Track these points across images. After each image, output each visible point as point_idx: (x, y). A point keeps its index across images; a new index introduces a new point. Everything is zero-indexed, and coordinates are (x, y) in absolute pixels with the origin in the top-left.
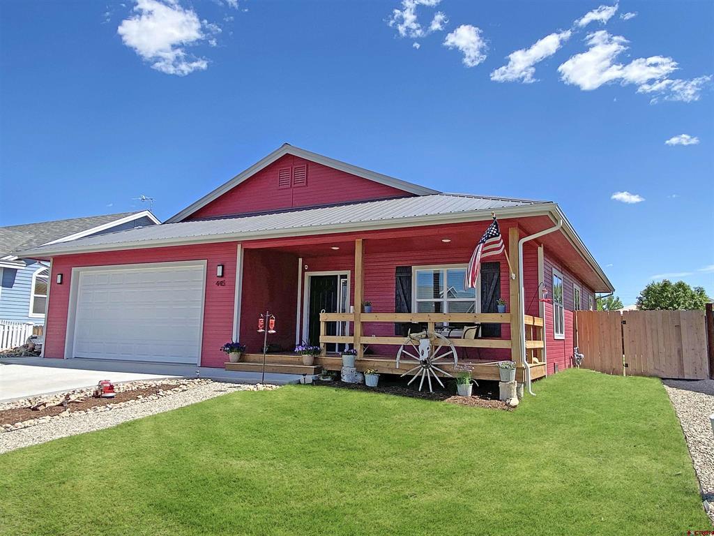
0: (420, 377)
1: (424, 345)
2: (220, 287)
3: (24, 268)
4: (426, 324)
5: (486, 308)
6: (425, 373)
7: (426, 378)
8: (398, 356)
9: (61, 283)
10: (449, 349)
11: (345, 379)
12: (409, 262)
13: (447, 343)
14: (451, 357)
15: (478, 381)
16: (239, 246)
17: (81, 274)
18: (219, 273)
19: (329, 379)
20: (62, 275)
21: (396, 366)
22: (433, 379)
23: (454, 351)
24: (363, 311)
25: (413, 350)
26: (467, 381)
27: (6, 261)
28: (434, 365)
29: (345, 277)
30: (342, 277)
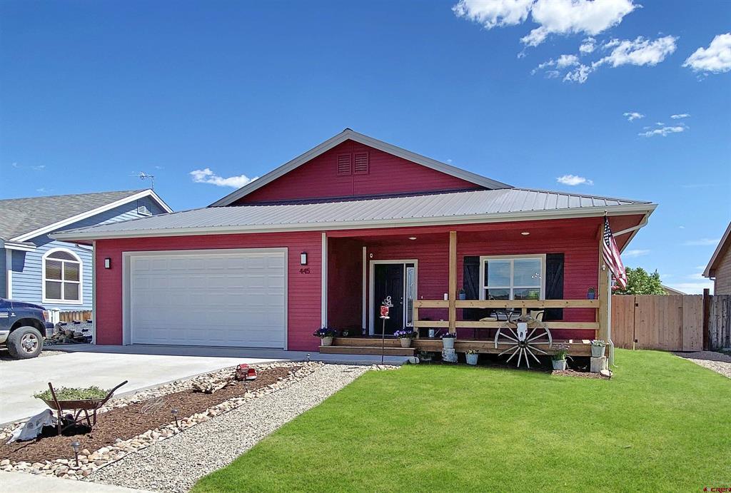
0: (517, 356)
1: (522, 328)
2: (304, 275)
3: (34, 250)
4: (520, 309)
5: (549, 296)
6: (523, 351)
7: (523, 356)
8: (496, 338)
9: (110, 268)
10: (544, 331)
11: (447, 359)
12: (478, 252)
13: (542, 325)
14: (546, 337)
15: (573, 357)
16: (324, 235)
17: (133, 260)
18: (303, 261)
19: (430, 359)
20: (110, 259)
21: (494, 346)
22: (530, 356)
23: (548, 331)
24: (457, 298)
25: (509, 333)
26: (564, 358)
27: (15, 242)
28: (530, 345)
29: (412, 265)
30: (408, 265)
